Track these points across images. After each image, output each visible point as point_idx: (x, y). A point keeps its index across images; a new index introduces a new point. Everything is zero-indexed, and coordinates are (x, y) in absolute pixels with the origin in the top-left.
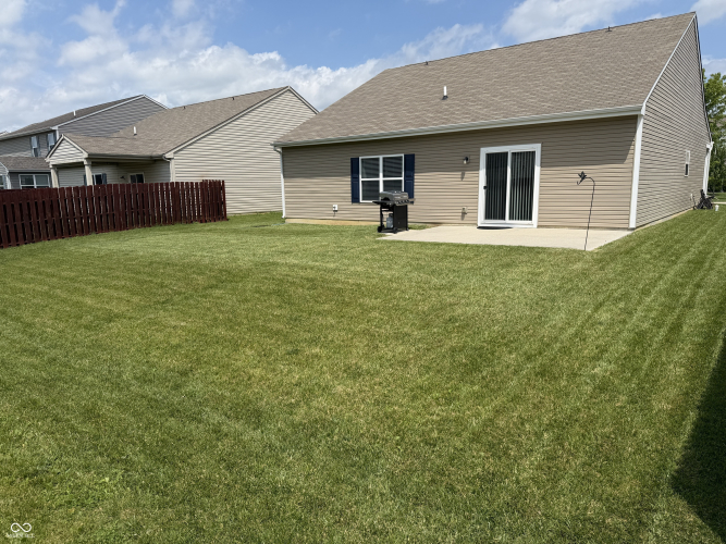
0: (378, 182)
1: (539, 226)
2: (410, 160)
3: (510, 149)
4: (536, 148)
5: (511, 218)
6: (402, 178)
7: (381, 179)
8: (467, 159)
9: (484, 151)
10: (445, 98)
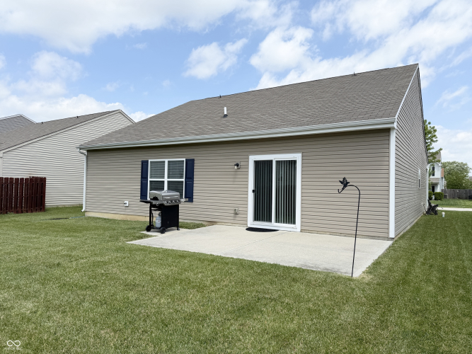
0: (163, 182)
1: (302, 231)
2: (190, 164)
3: (275, 157)
4: (297, 157)
5: (276, 222)
6: (184, 180)
7: (166, 180)
8: (237, 165)
9: (253, 158)
10: (226, 116)
